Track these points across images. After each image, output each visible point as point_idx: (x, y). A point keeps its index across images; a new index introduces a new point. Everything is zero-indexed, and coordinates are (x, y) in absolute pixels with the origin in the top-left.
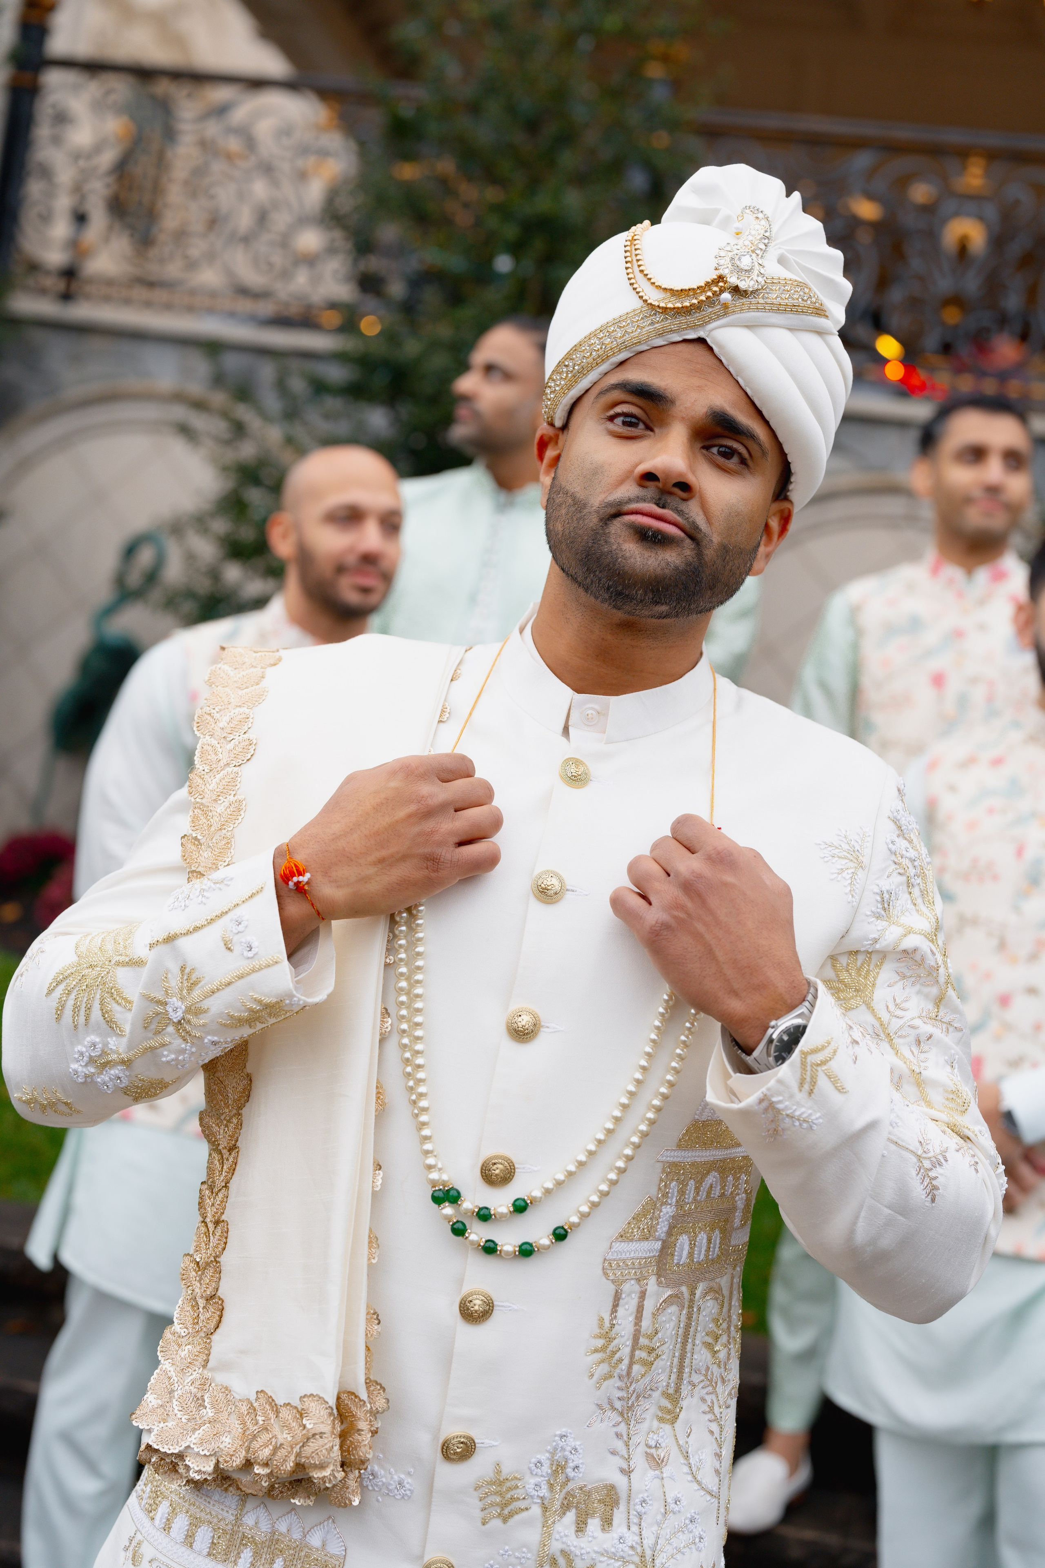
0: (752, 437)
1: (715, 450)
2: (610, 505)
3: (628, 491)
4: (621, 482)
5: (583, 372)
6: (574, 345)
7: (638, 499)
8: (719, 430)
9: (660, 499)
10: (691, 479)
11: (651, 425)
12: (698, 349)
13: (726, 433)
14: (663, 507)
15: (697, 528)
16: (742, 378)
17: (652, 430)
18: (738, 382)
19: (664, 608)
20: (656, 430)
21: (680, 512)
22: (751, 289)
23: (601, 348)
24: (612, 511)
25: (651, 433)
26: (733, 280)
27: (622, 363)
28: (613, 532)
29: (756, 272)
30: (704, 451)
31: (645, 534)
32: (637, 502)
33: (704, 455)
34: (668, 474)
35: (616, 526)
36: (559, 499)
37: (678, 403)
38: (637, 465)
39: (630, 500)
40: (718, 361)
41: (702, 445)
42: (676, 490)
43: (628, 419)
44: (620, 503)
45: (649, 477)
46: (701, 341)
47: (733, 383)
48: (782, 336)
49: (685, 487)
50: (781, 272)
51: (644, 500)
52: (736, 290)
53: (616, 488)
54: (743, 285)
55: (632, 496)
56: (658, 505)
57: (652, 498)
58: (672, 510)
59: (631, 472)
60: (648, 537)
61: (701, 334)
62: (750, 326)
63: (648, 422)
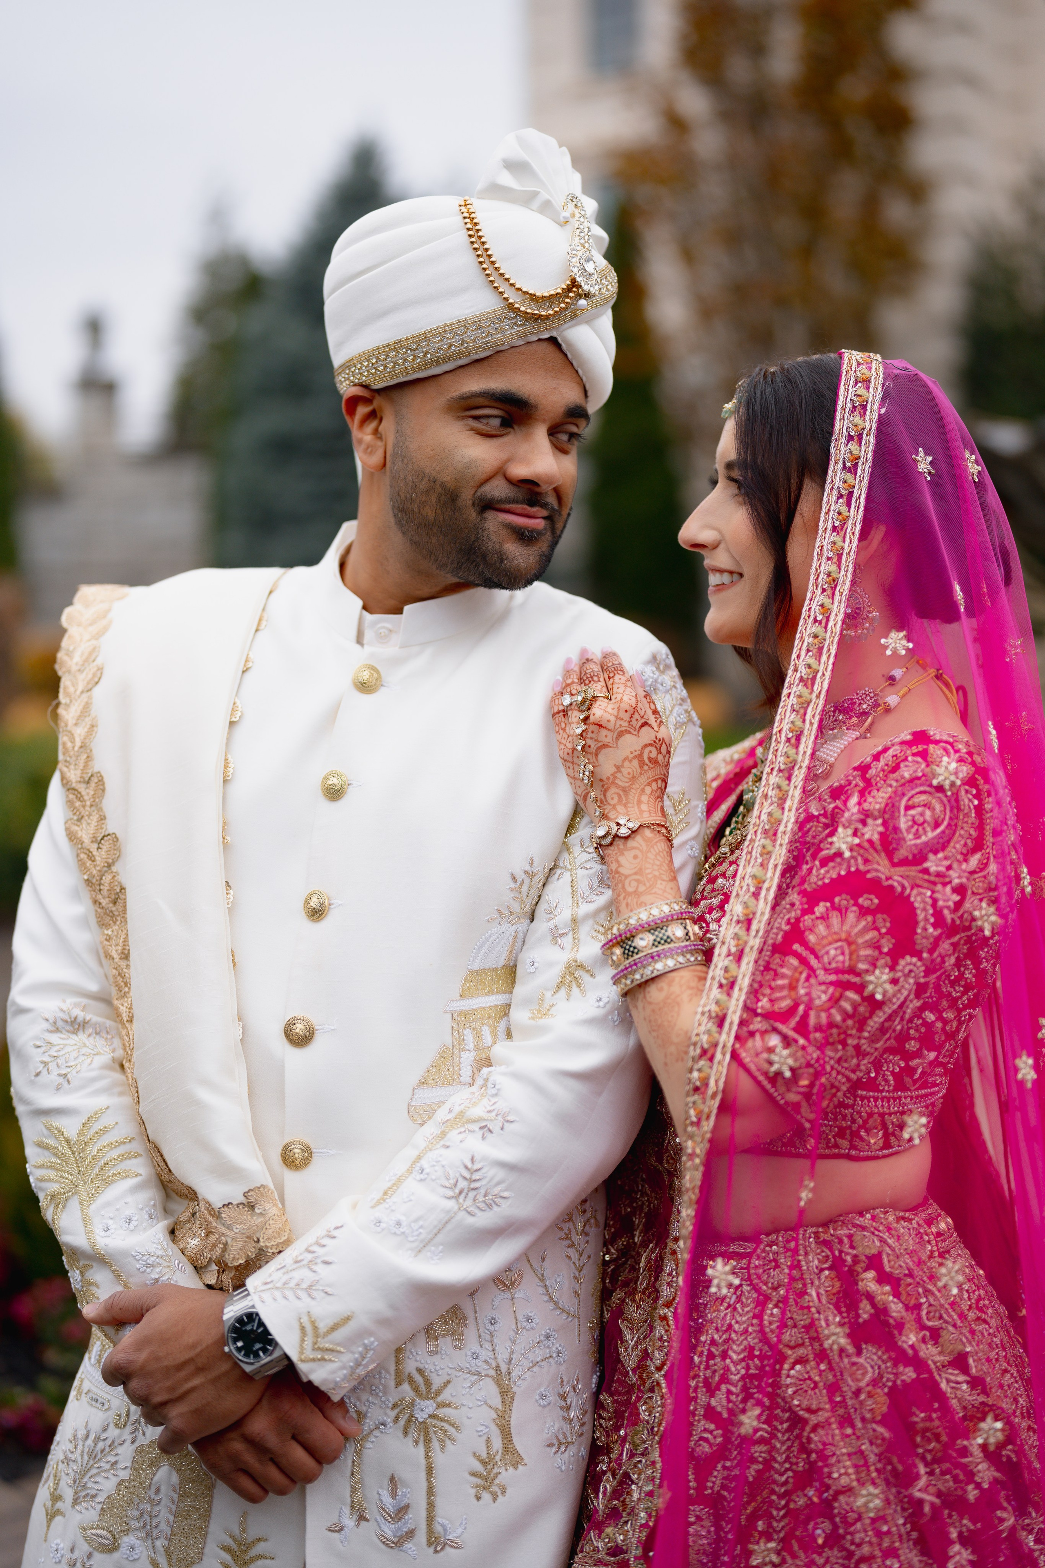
17: (512, 427)
18: (577, 372)
20: (516, 427)
22: (597, 292)
25: (511, 430)
29: (595, 272)
37: (540, 407)
46: (552, 339)
52: (588, 295)
54: (592, 290)
61: (554, 333)
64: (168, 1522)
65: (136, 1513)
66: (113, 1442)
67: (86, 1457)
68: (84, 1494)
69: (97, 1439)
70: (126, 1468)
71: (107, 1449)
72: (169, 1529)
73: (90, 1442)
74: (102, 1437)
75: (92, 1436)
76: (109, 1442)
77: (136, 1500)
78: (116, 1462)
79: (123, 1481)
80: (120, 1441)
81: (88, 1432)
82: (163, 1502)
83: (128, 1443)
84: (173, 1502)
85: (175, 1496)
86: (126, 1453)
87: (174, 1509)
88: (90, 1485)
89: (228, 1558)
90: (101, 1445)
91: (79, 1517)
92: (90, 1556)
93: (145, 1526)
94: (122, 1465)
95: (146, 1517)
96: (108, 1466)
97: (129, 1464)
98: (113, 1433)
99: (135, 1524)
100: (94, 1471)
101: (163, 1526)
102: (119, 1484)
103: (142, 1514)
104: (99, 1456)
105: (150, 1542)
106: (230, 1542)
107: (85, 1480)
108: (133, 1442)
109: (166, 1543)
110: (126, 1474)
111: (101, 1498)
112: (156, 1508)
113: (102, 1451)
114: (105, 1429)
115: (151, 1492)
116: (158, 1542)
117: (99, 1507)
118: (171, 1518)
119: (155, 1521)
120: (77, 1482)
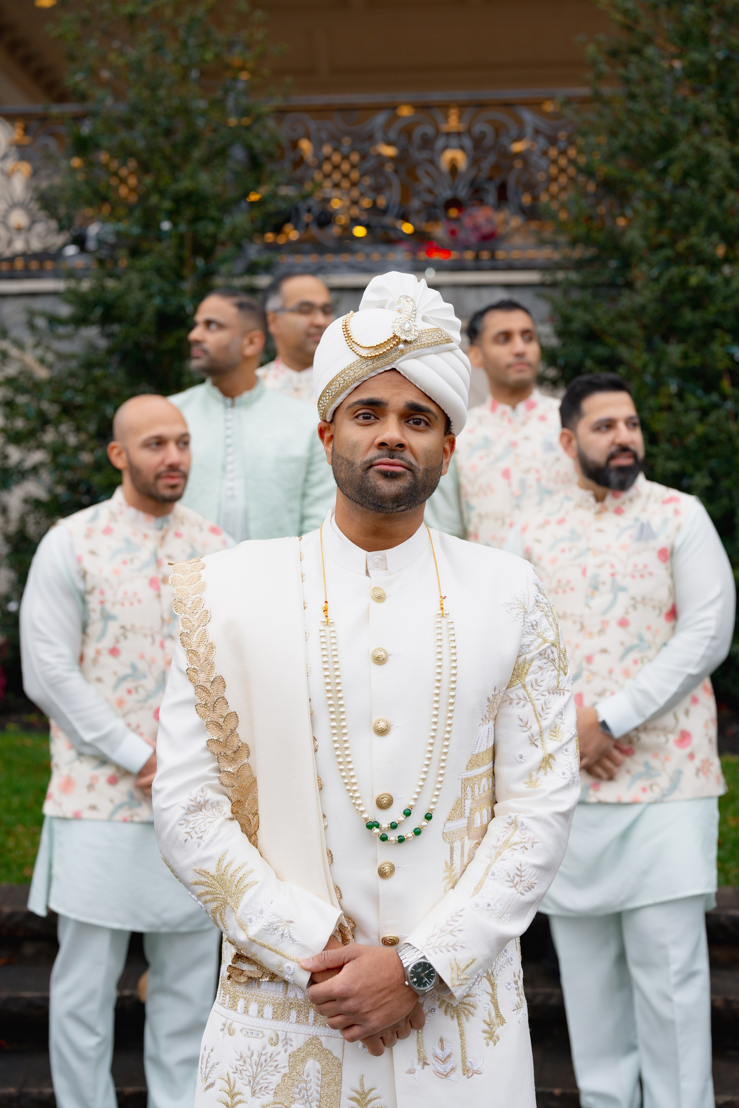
0: (429, 411)
1: (411, 422)
2: (365, 463)
3: (373, 453)
4: (369, 449)
5: (337, 395)
6: (329, 382)
7: (379, 457)
8: (412, 412)
9: (390, 454)
10: (404, 441)
11: (378, 416)
12: (393, 373)
13: (416, 412)
14: (393, 458)
15: (411, 464)
16: (417, 384)
17: (378, 419)
18: (416, 386)
19: (403, 507)
20: (381, 419)
21: (402, 459)
22: (413, 340)
23: (344, 382)
24: (368, 465)
25: (378, 421)
26: (403, 337)
27: (356, 388)
28: (371, 476)
29: (413, 330)
30: (407, 424)
31: (387, 474)
32: (379, 458)
33: (407, 426)
34: (392, 442)
35: (372, 473)
36: (339, 461)
37: (389, 404)
38: (375, 439)
39: (375, 458)
40: (404, 378)
41: (405, 421)
42: (398, 448)
43: (366, 416)
44: (371, 461)
45: (382, 445)
46: (394, 370)
47: (414, 387)
48: (433, 359)
49: (401, 446)
50: (426, 326)
51: (382, 457)
52: (406, 342)
53: (367, 453)
54: (408, 339)
55: (376, 456)
56: (390, 458)
57: (386, 455)
58: (398, 458)
59: (373, 442)
60: (389, 475)
61: (393, 366)
62: (416, 357)
63: (376, 415)
64: (318, 1092)
65: (297, 1090)
66: (272, 1054)
67: (254, 1067)
68: (257, 1086)
69: (260, 1054)
70: (285, 1067)
71: (269, 1060)
72: (319, 1095)
73: (255, 1057)
74: (263, 1053)
75: (256, 1054)
76: (269, 1055)
77: (296, 1083)
78: (277, 1065)
79: (285, 1074)
80: (276, 1053)
81: (252, 1052)
82: (312, 1081)
83: (283, 1052)
84: (319, 1079)
85: (320, 1076)
86: (283, 1059)
87: (320, 1084)
88: (262, 1081)
89: (354, 1104)
90: (263, 1058)
91: (258, 1100)
93: (303, 1097)
94: (282, 1065)
95: (304, 1091)
96: (272, 1068)
97: (287, 1064)
98: (270, 1049)
99: (298, 1097)
100: (263, 1073)
101: (315, 1094)
102: (283, 1077)
103: (300, 1091)
104: (264, 1064)
105: (308, 1105)
106: (355, 1095)
107: (257, 1078)
109: (318, 1103)
110: (286, 1070)
111: (273, 1086)
112: (309, 1085)
113: (266, 1061)
114: (264, 1048)
115: (305, 1077)
116: (313, 1104)
117: (273, 1092)
118: (319, 1089)
119: (309, 1093)
120: (252, 1082)
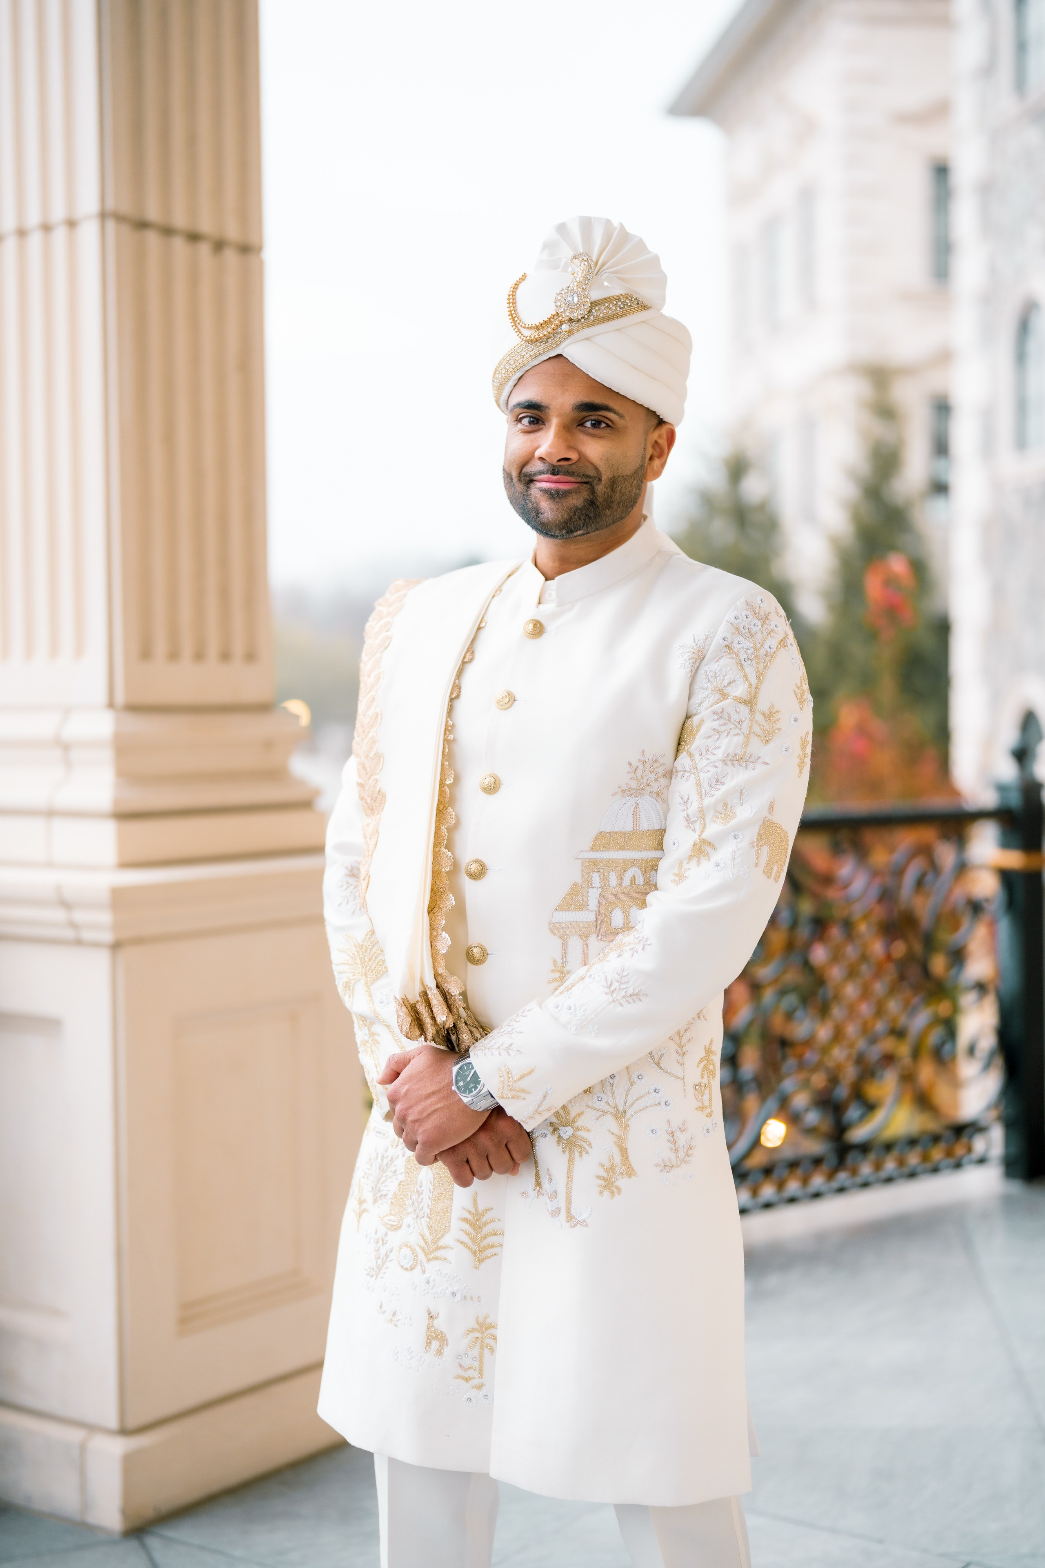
0: (610, 410)
1: (587, 424)
3: (534, 466)
4: (527, 462)
8: (587, 411)
9: (553, 470)
11: (543, 420)
12: (560, 361)
13: (592, 412)
14: (557, 474)
15: (587, 476)
16: (590, 373)
17: (544, 424)
18: (588, 376)
20: (546, 424)
21: (571, 474)
22: (580, 317)
24: (528, 479)
25: (544, 426)
26: (567, 315)
27: (518, 381)
29: (582, 303)
30: (579, 429)
31: (551, 494)
32: (540, 474)
33: (580, 432)
35: (533, 490)
37: (553, 407)
38: (536, 450)
39: (536, 474)
40: (572, 365)
41: (578, 424)
44: (531, 475)
46: (560, 356)
47: (586, 377)
49: (567, 459)
51: (543, 472)
52: (570, 320)
53: (525, 466)
54: (573, 316)
55: (540, 471)
56: (553, 474)
58: (564, 474)
59: (533, 454)
60: (553, 495)
61: (559, 352)
62: (581, 341)
65: (410, 1202)
67: (378, 1171)
68: (379, 1195)
69: (383, 1157)
70: (402, 1173)
71: (389, 1163)
72: (429, 1210)
73: (379, 1160)
74: (386, 1156)
75: (380, 1157)
77: (410, 1194)
78: (395, 1171)
79: (401, 1182)
80: (398, 1157)
81: (377, 1154)
82: (425, 1193)
83: (402, 1158)
84: (431, 1191)
85: (432, 1188)
86: (400, 1165)
87: (432, 1196)
88: (382, 1189)
91: (378, 1211)
92: (386, 1234)
93: (415, 1211)
94: (399, 1173)
95: (416, 1204)
96: (391, 1174)
97: (403, 1170)
98: (393, 1153)
99: (410, 1209)
100: (383, 1179)
101: (426, 1209)
102: (399, 1184)
103: (413, 1202)
104: (385, 1168)
105: (419, 1220)
107: (379, 1186)
108: (403, 1155)
109: (428, 1220)
110: (402, 1178)
111: (390, 1196)
112: (421, 1197)
113: (387, 1165)
114: (386, 1151)
115: (418, 1187)
116: (423, 1220)
117: (389, 1202)
118: (430, 1204)
119: (421, 1205)
120: (375, 1187)
